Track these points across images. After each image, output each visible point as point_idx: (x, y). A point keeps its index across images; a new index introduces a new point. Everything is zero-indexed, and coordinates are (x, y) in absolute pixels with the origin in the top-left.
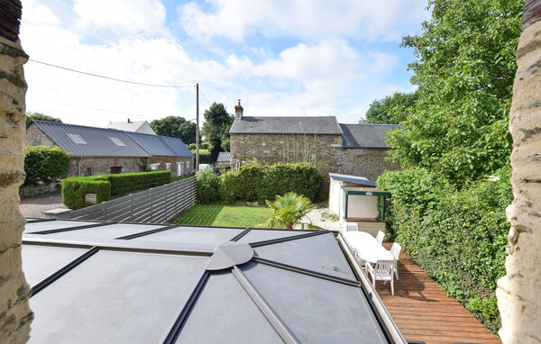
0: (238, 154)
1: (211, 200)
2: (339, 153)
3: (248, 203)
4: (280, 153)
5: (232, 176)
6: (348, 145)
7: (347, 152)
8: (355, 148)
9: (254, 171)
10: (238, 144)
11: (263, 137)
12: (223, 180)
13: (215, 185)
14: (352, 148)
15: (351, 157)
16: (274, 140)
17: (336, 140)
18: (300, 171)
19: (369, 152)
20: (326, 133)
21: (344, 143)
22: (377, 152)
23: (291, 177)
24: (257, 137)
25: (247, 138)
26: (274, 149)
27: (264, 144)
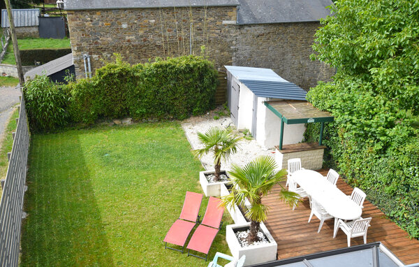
0: (84, 44)
1: (57, 125)
2: (234, 33)
3: (117, 122)
4: (151, 37)
5: (88, 86)
6: (246, 20)
7: (243, 31)
8: (254, 25)
9: (124, 75)
10: (82, 28)
11: (122, 14)
12: (73, 92)
13: (61, 101)
14: (249, 25)
15: (249, 38)
16: (139, 18)
17: (229, 13)
18: (190, 70)
19: (272, 29)
20: (216, 4)
21: (240, 18)
22: (281, 29)
23: (178, 79)
24: (112, 15)
25: (96, 17)
26: (141, 33)
27: (125, 26)
